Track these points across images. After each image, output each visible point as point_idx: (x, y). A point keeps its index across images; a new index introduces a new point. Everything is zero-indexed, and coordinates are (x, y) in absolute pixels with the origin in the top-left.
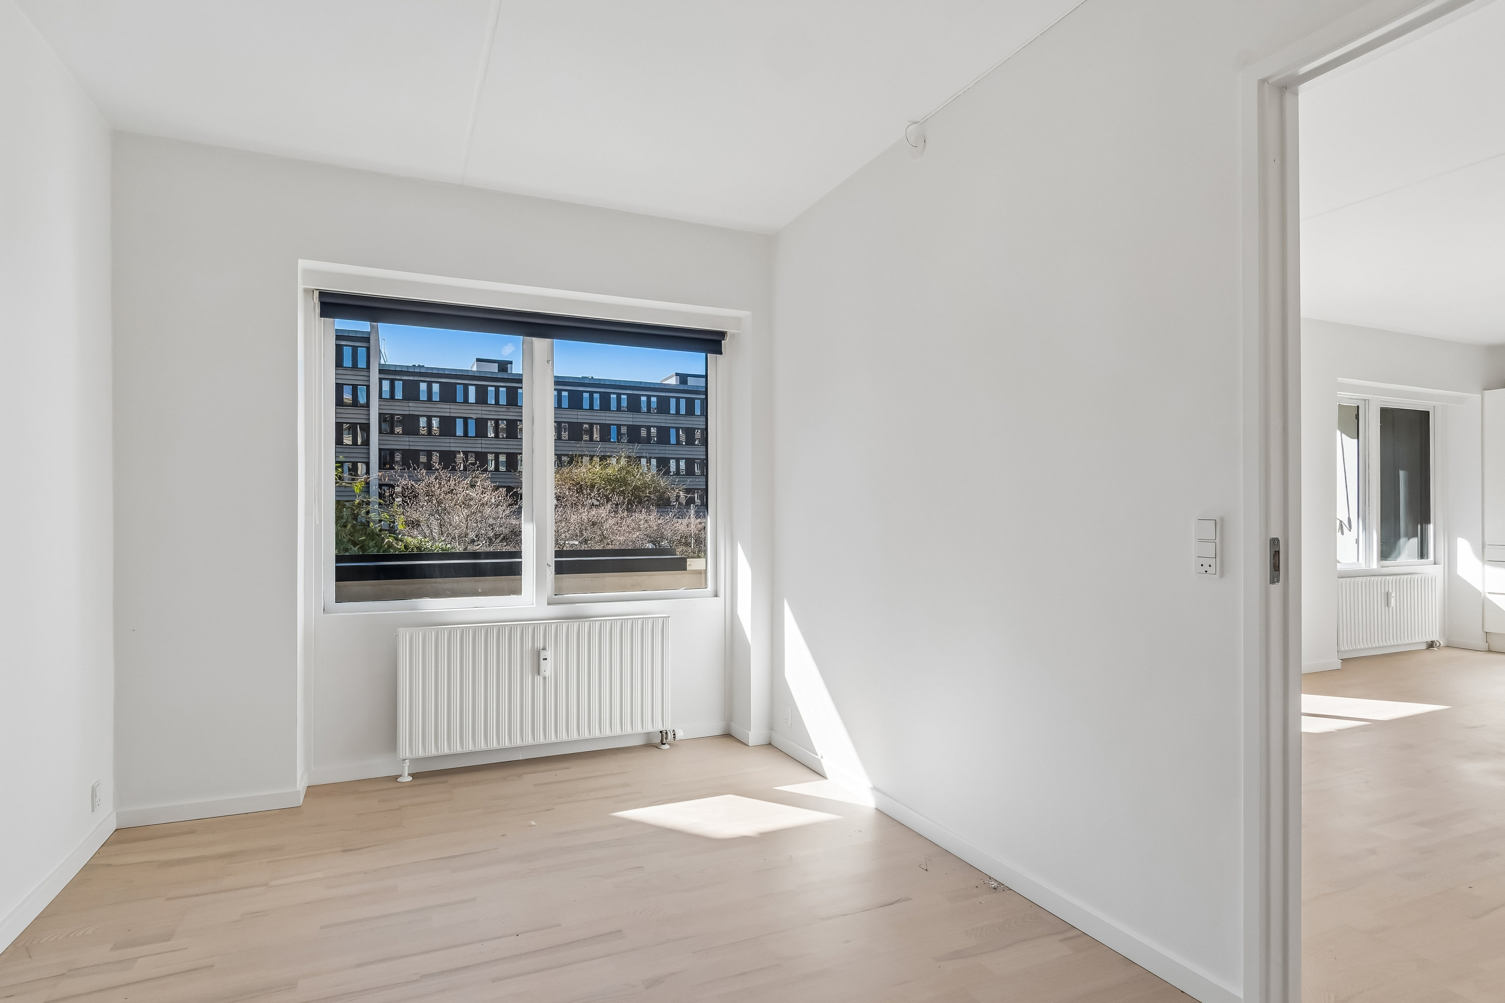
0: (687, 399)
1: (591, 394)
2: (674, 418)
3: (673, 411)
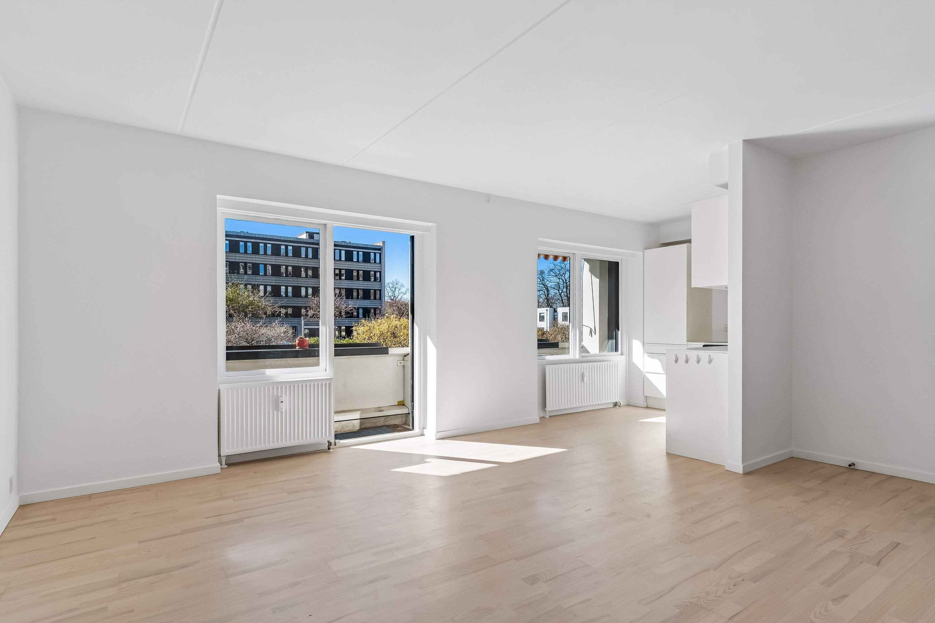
0: (313, 248)
1: (246, 243)
2: (304, 260)
3: (303, 255)
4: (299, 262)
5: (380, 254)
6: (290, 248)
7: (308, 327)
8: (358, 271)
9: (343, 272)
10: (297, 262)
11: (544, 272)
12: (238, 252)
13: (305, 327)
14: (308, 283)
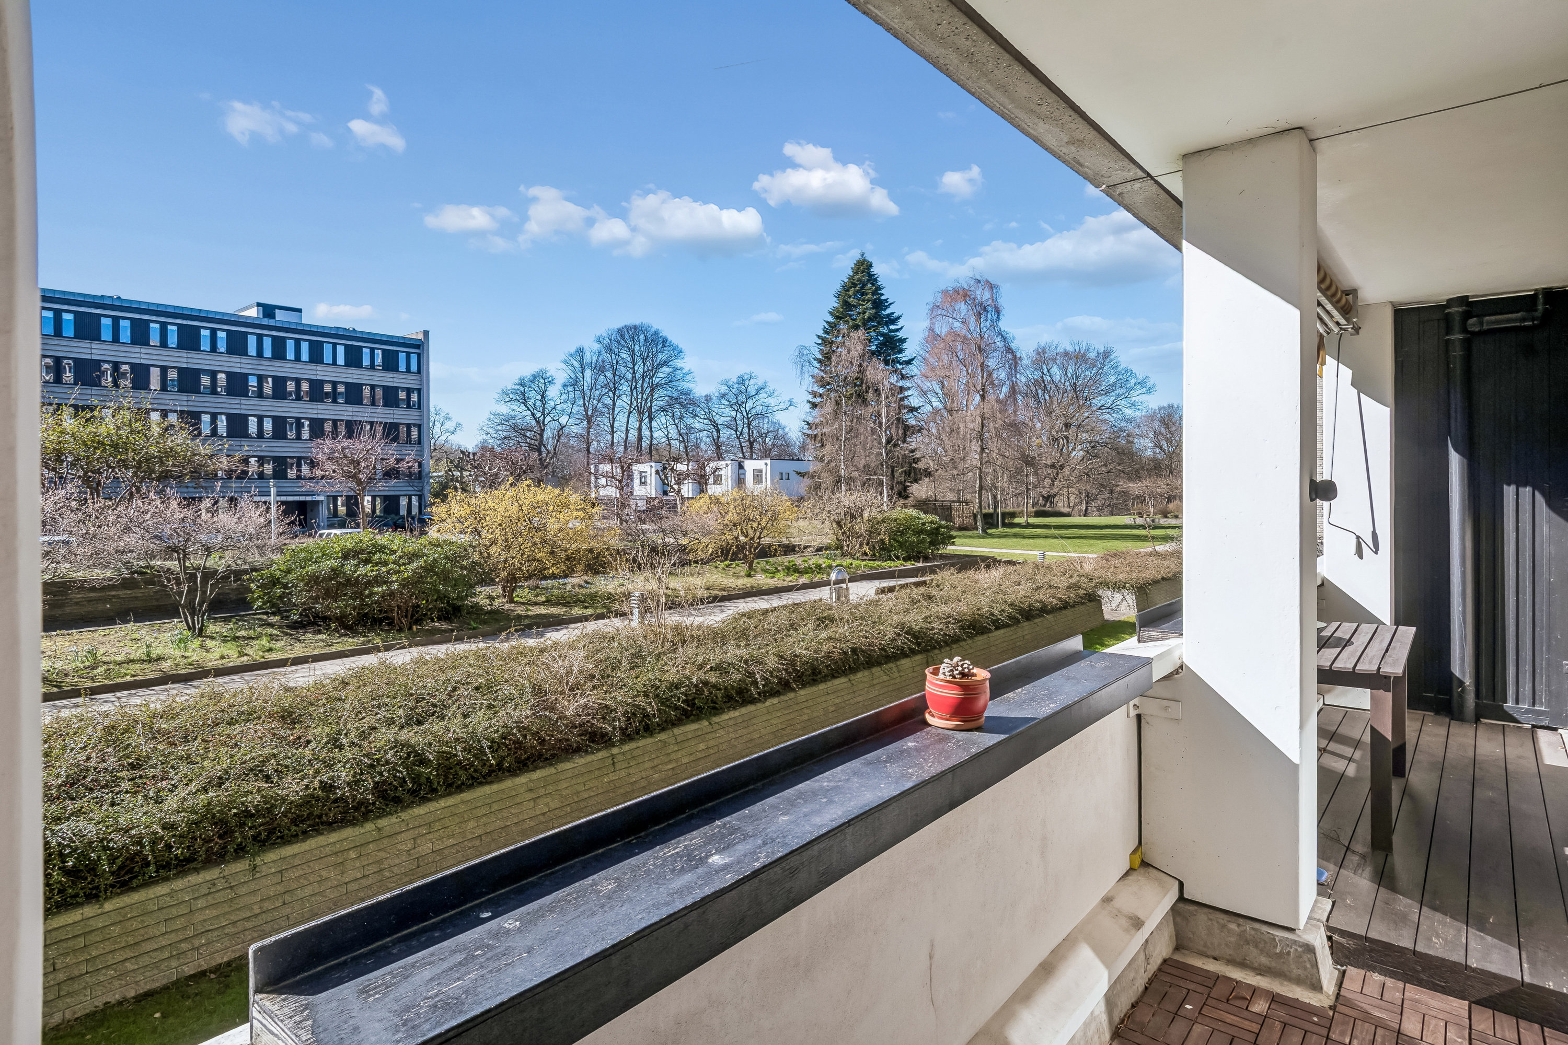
4: (243, 366)
5: (419, 355)
6: (221, 335)
7: (283, 498)
8: (373, 387)
9: (341, 389)
10: (238, 365)
11: (711, 399)
12: (96, 337)
13: (278, 499)
14: (264, 408)
